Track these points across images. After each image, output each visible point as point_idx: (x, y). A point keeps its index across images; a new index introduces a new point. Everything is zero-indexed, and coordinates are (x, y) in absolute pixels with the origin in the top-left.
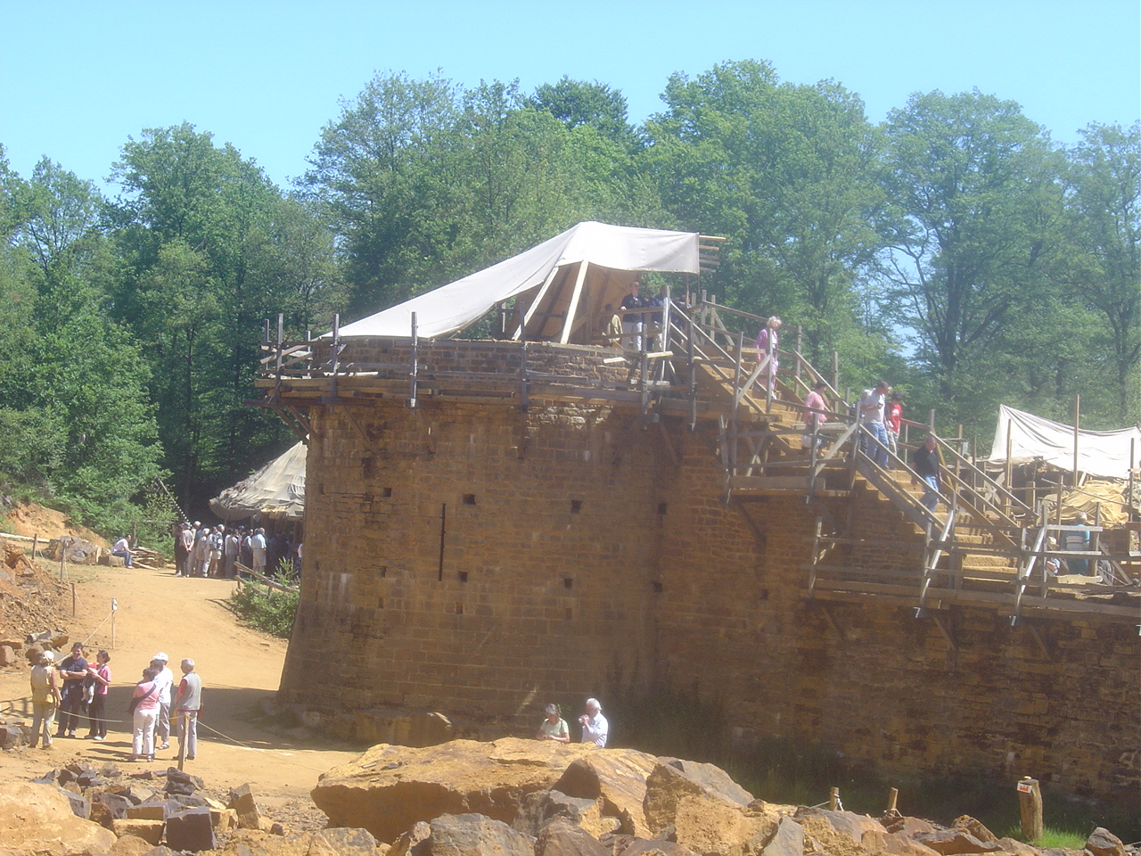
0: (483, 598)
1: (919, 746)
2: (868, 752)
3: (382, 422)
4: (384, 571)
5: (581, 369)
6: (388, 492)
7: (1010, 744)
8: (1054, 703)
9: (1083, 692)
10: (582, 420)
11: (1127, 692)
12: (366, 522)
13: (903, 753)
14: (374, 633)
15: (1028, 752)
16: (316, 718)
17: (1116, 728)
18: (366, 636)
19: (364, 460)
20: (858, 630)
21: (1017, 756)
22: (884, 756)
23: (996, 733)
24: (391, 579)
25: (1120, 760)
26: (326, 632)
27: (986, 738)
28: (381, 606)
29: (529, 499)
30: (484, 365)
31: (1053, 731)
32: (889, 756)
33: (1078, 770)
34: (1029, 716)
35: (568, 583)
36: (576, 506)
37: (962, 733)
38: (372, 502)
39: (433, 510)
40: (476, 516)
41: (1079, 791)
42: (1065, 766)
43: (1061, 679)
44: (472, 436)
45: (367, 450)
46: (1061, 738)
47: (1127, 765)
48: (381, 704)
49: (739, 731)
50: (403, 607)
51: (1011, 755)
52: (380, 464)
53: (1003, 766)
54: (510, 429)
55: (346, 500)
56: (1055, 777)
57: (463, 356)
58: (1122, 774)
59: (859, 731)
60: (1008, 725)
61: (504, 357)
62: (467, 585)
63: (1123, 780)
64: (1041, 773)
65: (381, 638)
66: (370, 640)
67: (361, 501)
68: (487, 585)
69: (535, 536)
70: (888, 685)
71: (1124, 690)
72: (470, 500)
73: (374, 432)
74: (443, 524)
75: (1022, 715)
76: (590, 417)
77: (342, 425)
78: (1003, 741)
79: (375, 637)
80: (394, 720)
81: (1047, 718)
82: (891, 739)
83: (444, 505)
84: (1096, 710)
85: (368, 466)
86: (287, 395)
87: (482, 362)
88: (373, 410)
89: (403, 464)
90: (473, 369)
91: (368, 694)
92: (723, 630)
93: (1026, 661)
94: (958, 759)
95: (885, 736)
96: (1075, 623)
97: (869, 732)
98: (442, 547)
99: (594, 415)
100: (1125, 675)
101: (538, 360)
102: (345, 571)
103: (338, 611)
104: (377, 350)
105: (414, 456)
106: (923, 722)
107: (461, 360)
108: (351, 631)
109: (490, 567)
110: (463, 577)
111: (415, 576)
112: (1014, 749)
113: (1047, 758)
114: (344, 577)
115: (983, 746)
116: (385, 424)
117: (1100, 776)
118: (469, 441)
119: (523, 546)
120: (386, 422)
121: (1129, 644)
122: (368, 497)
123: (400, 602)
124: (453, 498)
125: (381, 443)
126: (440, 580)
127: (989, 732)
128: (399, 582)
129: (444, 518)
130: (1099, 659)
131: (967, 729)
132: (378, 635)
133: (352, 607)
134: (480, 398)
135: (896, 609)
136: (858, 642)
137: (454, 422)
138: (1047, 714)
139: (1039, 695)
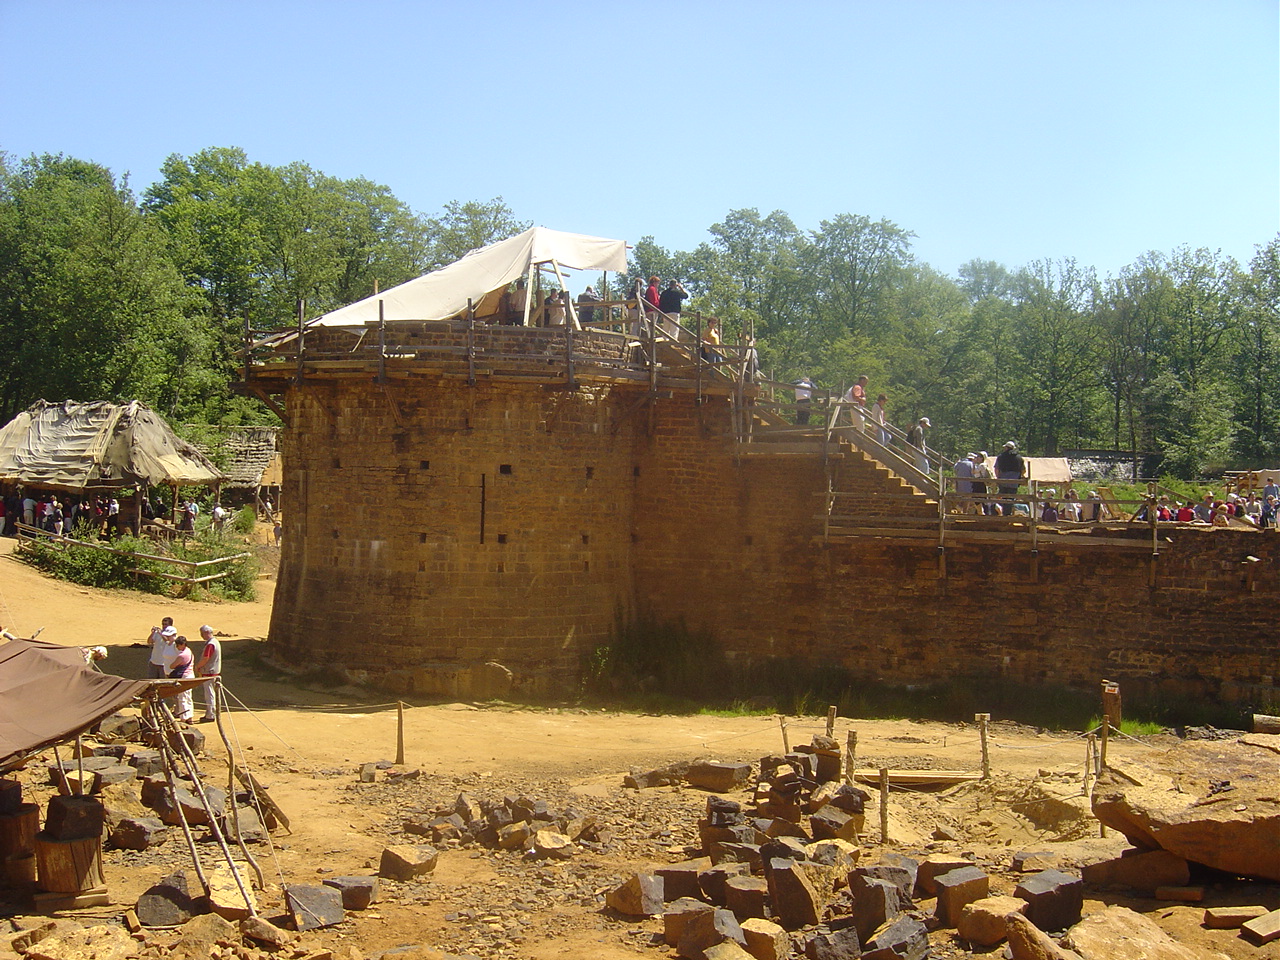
0: (522, 557)
1: (917, 657)
2: (867, 664)
3: (415, 400)
4: (423, 537)
5: (590, 352)
6: (425, 465)
7: (1005, 650)
8: (1041, 616)
9: (1069, 606)
10: (592, 397)
11: (1109, 605)
12: (401, 492)
13: (901, 662)
14: (417, 594)
15: (1023, 655)
16: (363, 676)
17: (1101, 632)
18: (409, 598)
19: (395, 436)
20: (847, 566)
21: (1012, 659)
22: (883, 667)
23: (991, 641)
24: (431, 544)
25: (1109, 656)
26: (358, 595)
27: (981, 647)
28: (422, 568)
29: (556, 467)
30: (516, 348)
31: (1044, 638)
32: (888, 666)
33: (1071, 667)
34: (1020, 627)
35: (585, 539)
36: (590, 471)
37: (959, 644)
38: (408, 474)
39: (473, 480)
40: (513, 484)
41: (1073, 683)
42: (1059, 665)
43: (1047, 597)
44: (507, 412)
45: (398, 426)
46: (1052, 642)
47: (1115, 661)
48: (432, 658)
49: (732, 654)
50: (446, 569)
51: (1007, 659)
52: (414, 439)
53: (1000, 669)
54: (539, 405)
55: (375, 473)
56: (1050, 674)
57: (496, 340)
58: (1111, 667)
59: (855, 648)
60: (1001, 636)
61: (532, 341)
62: (507, 546)
63: (1112, 672)
64: (1037, 671)
65: (426, 598)
66: (415, 601)
67: (395, 473)
68: (524, 546)
69: (562, 499)
70: (880, 609)
71: (1106, 603)
72: (506, 469)
73: (406, 410)
74: (483, 492)
75: (1013, 627)
76: (597, 394)
77: (363, 404)
78: (998, 648)
79: (419, 598)
80: (456, 673)
81: (1037, 628)
82: (890, 652)
83: (484, 475)
84: (1083, 619)
85: (401, 442)
86: (313, 376)
87: (514, 346)
88: (403, 390)
89: (441, 439)
90: (506, 351)
91: (419, 650)
92: (705, 572)
93: (1013, 584)
94: (956, 665)
95: (883, 650)
96: (1058, 553)
97: (866, 648)
98: (483, 512)
99: (600, 392)
100: (1106, 591)
101: (560, 343)
102: (377, 538)
103: (370, 575)
104: (405, 334)
105: (454, 431)
106: (918, 637)
107: (495, 343)
108: (391, 594)
109: (527, 530)
110: (502, 539)
111: (457, 541)
112: (1009, 654)
113: (1041, 659)
114: (376, 545)
115: (980, 653)
116: (419, 404)
117: (1092, 670)
118: (504, 416)
119: (553, 509)
120: (419, 401)
121: (1109, 567)
122: (402, 469)
123: (442, 565)
124: (492, 469)
125: (415, 420)
126: (482, 543)
127: (982, 641)
128: (441, 547)
129: (483, 487)
130: (1082, 581)
131: (964, 640)
132: (422, 595)
133: (389, 572)
134: (531, 377)
135: (885, 548)
136: (847, 576)
137: (490, 400)
138: (1037, 625)
139: (1029, 611)
